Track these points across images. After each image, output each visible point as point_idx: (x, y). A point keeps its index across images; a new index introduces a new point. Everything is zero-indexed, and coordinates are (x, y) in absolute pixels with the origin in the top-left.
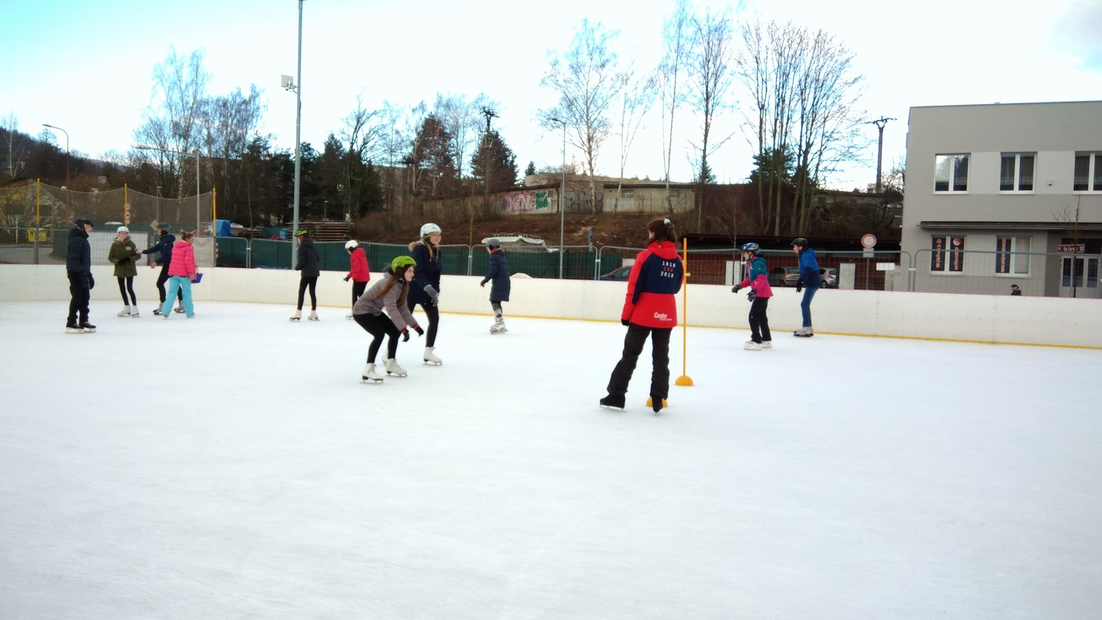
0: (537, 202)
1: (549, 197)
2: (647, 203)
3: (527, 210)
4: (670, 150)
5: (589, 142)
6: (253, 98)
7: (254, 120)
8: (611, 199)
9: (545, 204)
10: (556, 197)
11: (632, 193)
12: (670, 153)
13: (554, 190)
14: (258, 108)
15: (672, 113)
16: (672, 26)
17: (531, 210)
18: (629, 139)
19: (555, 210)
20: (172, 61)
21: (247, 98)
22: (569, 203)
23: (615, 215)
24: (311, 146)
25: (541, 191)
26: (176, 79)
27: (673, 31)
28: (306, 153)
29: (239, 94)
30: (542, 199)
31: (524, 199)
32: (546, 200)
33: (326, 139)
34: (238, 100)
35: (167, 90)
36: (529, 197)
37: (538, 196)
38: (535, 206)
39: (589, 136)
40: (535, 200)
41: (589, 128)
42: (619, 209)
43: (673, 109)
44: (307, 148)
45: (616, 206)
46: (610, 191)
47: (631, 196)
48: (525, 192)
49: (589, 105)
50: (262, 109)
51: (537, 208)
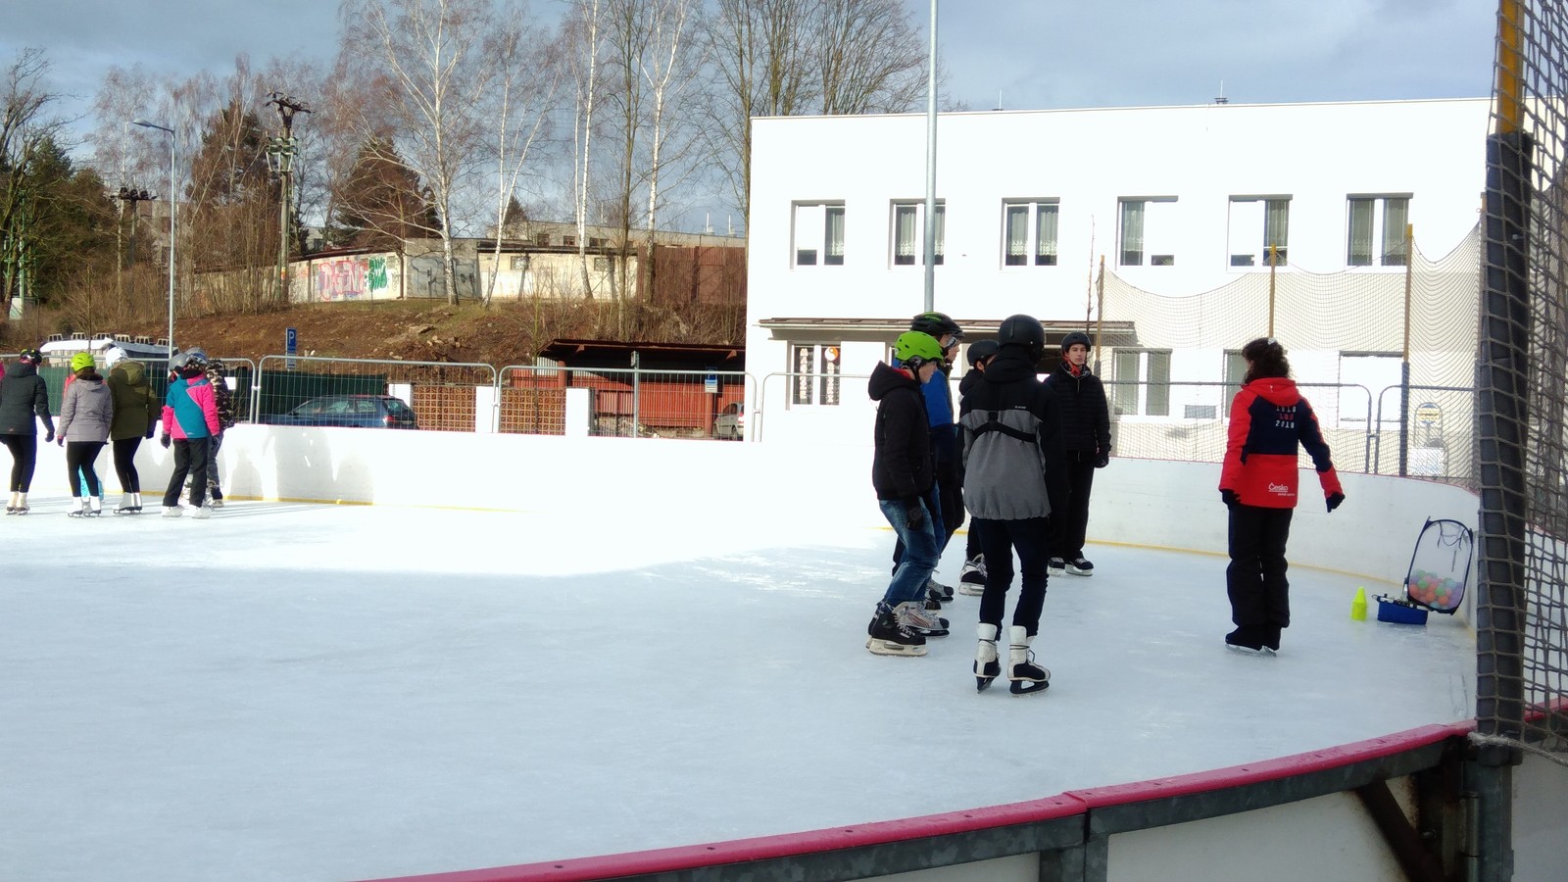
0: (371, 276)
1: (389, 267)
3: (356, 293)
9: (383, 281)
10: (399, 268)
11: (528, 263)
13: (395, 255)
17: (361, 292)
19: (398, 293)
25: (378, 257)
30: (378, 272)
31: (351, 273)
32: (384, 273)
36: (358, 267)
37: (374, 266)
38: (368, 284)
40: (367, 273)
46: (489, 258)
47: (528, 268)
48: (352, 259)
51: (372, 288)
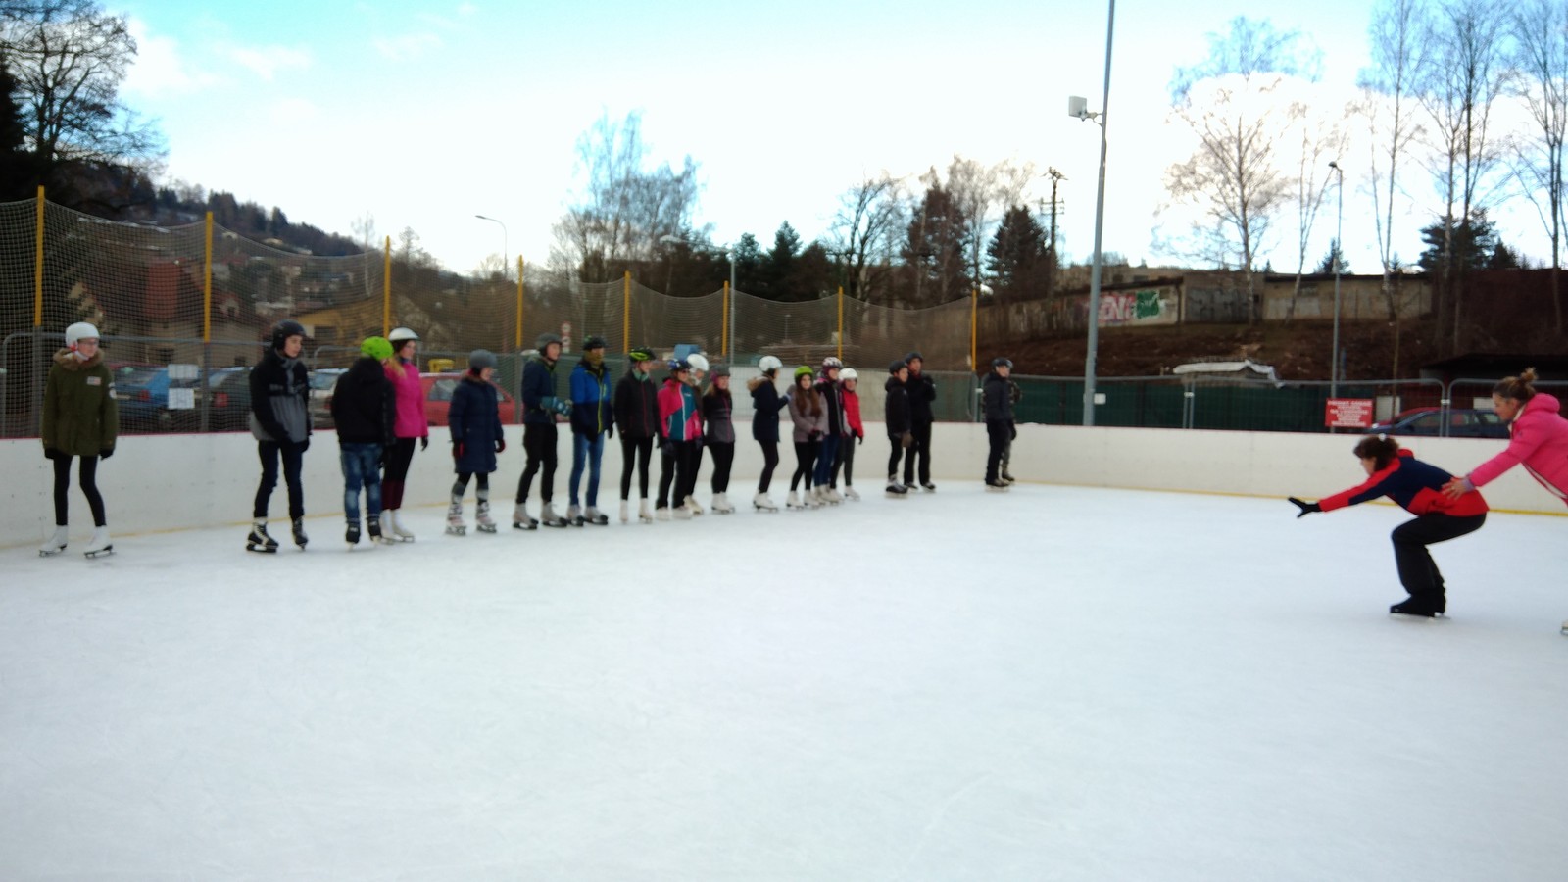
0: (1139, 307)
1: (1161, 298)
2: (1349, 305)
3: (1120, 321)
4: (1390, 217)
5: (1244, 210)
6: (687, 174)
7: (689, 206)
8: (1278, 299)
9: (1154, 309)
10: (1175, 299)
11: (1315, 290)
12: (1389, 223)
13: (1172, 289)
14: (693, 189)
15: (1393, 157)
16: (1389, 22)
17: (1125, 320)
18: (1314, 204)
19: (1173, 318)
20: (601, 128)
21: (678, 172)
22: (1198, 307)
23: (1291, 325)
24: (755, 239)
25: (1147, 291)
26: (605, 152)
27: (1390, 28)
28: (748, 248)
29: (668, 171)
30: (1150, 303)
31: (1114, 304)
32: (1156, 303)
33: (778, 227)
34: (668, 178)
35: (591, 166)
36: (1123, 300)
37: (1140, 298)
38: (1135, 314)
39: (1242, 201)
40: (1135, 304)
41: (1243, 187)
42: (1296, 315)
43: (1394, 150)
44: (749, 241)
45: (1291, 310)
46: (1276, 287)
47: (1313, 295)
48: (1116, 293)
49: (1243, 149)
50: (698, 190)
51: (1139, 317)
